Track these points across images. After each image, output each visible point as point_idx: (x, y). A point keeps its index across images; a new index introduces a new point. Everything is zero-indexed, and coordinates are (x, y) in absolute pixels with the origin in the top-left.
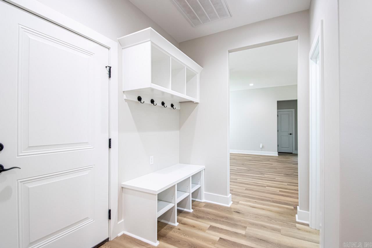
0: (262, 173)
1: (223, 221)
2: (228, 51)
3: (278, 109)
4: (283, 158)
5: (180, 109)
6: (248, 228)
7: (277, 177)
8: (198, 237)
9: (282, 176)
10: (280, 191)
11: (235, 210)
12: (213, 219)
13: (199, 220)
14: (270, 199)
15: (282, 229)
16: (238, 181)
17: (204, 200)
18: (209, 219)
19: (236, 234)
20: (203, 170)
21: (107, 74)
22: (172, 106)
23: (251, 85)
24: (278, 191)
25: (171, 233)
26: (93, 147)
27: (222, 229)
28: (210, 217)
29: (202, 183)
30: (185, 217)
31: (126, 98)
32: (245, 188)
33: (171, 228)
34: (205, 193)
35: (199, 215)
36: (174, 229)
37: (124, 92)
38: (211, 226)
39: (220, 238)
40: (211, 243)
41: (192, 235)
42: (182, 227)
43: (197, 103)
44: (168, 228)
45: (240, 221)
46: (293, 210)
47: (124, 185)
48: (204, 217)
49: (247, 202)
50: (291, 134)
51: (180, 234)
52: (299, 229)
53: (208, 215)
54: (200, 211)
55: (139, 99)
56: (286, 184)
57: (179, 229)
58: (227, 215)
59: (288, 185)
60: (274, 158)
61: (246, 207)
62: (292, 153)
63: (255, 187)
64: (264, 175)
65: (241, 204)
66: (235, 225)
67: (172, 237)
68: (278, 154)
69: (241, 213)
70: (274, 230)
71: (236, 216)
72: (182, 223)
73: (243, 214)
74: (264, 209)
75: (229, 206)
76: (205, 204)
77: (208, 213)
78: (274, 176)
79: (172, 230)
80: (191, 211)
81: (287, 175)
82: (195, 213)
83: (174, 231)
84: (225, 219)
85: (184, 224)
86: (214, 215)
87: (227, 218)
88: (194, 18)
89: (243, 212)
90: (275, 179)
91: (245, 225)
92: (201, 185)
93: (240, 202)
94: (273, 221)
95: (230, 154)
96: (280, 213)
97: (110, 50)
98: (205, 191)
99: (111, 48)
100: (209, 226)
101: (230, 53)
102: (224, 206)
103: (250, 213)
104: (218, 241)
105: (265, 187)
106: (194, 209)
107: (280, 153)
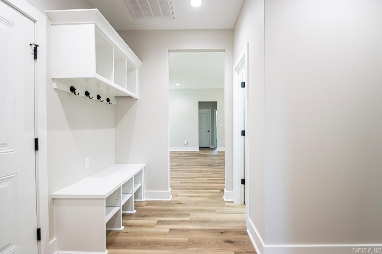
0: (190, 167)
1: (168, 214)
2: (169, 50)
3: (199, 109)
4: (203, 152)
5: (115, 104)
6: (191, 214)
7: (203, 169)
8: (149, 234)
9: (206, 167)
10: (208, 180)
11: (176, 202)
12: (158, 214)
13: (146, 218)
14: (202, 187)
15: (216, 209)
16: (172, 176)
17: (144, 199)
18: (155, 216)
19: (182, 222)
20: (144, 169)
21: (32, 53)
22: (108, 100)
23: (178, 85)
24: (207, 180)
25: (119, 238)
26: (13, 150)
27: (169, 221)
28: (155, 214)
29: (142, 183)
30: (129, 219)
31: (57, 88)
32: (180, 182)
33: (117, 233)
34: (145, 192)
35: (143, 214)
36: (120, 234)
37: (53, 79)
38: (158, 221)
39: (170, 229)
40: (163, 236)
41: (142, 234)
42: (129, 230)
43: (137, 99)
44: (113, 234)
45: (183, 210)
46: (220, 193)
47: (54, 195)
48: (149, 215)
49: (184, 193)
50: (208, 131)
51: (129, 237)
52: (228, 206)
53: (152, 212)
54: (143, 210)
55: (73, 89)
56: (211, 173)
57: (126, 232)
58: (171, 208)
59: (212, 174)
60: (196, 153)
61: (184, 198)
62: (209, 148)
63: (188, 179)
64: (192, 168)
65: (180, 196)
66: (180, 215)
67: (121, 242)
68: (199, 149)
69: (182, 203)
70: (210, 211)
71: (178, 207)
72: (127, 226)
73: (184, 204)
74: (199, 197)
75: (170, 199)
76: (146, 203)
77: (152, 210)
78: (200, 168)
79: (118, 235)
80: (134, 212)
81: (210, 166)
82: (139, 213)
83: (122, 236)
84: (170, 212)
85: (130, 226)
86: (158, 210)
87: (171, 210)
88: (137, 9)
89: (184, 203)
90: (201, 170)
91: (189, 213)
92: (142, 184)
93: (179, 194)
94: (208, 204)
95: (170, 151)
96: (211, 197)
97: (35, 23)
98: (146, 190)
99: (38, 22)
100: (157, 221)
101: (169, 53)
102: (165, 201)
103: (189, 202)
104: (169, 232)
105: (196, 178)
106: (137, 210)
107: (201, 148)
